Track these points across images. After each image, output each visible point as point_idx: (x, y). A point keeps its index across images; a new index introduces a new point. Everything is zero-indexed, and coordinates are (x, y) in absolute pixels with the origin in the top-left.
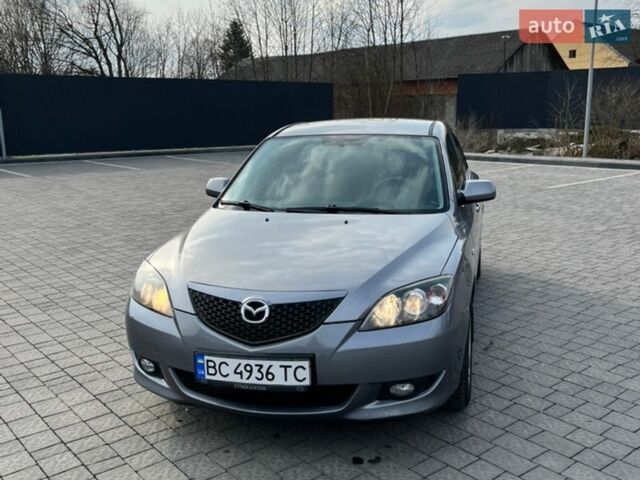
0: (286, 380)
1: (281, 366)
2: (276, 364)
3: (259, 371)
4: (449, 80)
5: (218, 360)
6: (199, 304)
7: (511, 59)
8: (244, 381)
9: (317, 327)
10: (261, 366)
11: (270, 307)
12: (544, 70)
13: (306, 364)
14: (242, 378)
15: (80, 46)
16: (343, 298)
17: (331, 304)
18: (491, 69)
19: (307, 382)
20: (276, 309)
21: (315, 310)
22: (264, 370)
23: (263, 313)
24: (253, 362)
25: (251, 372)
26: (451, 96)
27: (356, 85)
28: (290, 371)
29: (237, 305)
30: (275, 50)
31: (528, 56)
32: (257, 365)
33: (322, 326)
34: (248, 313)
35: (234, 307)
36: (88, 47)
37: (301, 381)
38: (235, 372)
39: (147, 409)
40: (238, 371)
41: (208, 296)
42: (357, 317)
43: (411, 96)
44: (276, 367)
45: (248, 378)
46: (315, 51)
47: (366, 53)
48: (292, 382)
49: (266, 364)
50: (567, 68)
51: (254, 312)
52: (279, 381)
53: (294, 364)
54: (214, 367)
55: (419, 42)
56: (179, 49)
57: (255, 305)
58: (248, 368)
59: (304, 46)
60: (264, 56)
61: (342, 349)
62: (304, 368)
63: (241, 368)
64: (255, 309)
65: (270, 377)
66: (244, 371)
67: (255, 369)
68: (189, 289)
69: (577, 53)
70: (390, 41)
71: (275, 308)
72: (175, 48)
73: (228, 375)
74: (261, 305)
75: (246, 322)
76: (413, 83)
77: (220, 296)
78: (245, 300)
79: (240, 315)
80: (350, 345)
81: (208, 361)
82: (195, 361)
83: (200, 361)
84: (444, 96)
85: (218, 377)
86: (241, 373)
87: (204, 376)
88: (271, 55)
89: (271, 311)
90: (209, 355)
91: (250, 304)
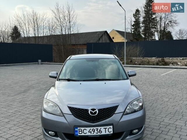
0: (106, 132)
1: (104, 128)
2: (102, 128)
3: (97, 131)
4: (84, 44)
5: (83, 129)
6: (73, 111)
7: (99, 39)
8: (92, 134)
9: (113, 115)
11: (98, 110)
12: (108, 42)
13: (111, 127)
16: (118, 105)
17: (116, 108)
18: (95, 42)
19: (112, 132)
21: (111, 110)
22: (99, 130)
23: (96, 112)
24: (95, 128)
25: (94, 131)
26: (85, 48)
27: (58, 45)
28: (107, 130)
29: (87, 110)
30: (32, 34)
31: (104, 38)
33: (114, 115)
34: (91, 112)
35: (86, 111)
37: (110, 132)
40: (90, 131)
42: (123, 111)
43: (74, 49)
46: (44, 35)
47: (61, 36)
49: (99, 128)
50: (113, 42)
51: (93, 112)
52: (103, 133)
53: (108, 127)
54: (81, 131)
55: (76, 34)
57: (93, 110)
59: (41, 34)
60: (28, 36)
61: (121, 121)
62: (111, 128)
64: (93, 111)
65: (101, 132)
66: (92, 131)
68: (68, 107)
69: (114, 38)
70: (67, 33)
71: (99, 110)
73: (86, 133)
74: (95, 110)
75: (91, 115)
76: (74, 45)
77: (80, 108)
78: (90, 109)
79: (88, 113)
80: (123, 120)
81: (79, 129)
82: (74, 130)
83: (76, 130)
84: (83, 48)
85: (83, 134)
87: (78, 134)
88: (30, 36)
89: (98, 111)
90: (80, 127)
91: (91, 110)
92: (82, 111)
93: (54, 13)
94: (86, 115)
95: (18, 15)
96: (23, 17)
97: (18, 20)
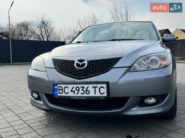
0: (95, 94)
1: (93, 87)
3: (83, 90)
5: (63, 86)
6: (56, 64)
8: (76, 95)
10: (83, 87)
11: (88, 61)
13: (105, 86)
14: (74, 94)
15: (37, 37)
16: (121, 58)
17: (116, 60)
19: (105, 95)
20: (90, 62)
21: (109, 62)
22: (85, 89)
23: (84, 64)
24: (79, 86)
25: (79, 90)
28: (97, 89)
29: (73, 62)
32: (81, 87)
33: (112, 69)
34: (78, 65)
35: (72, 63)
36: (39, 37)
37: (102, 94)
38: (72, 91)
39: (36, 118)
40: (73, 90)
41: (61, 60)
42: (128, 66)
44: (91, 87)
45: (77, 94)
48: (98, 94)
49: (86, 86)
51: (81, 64)
52: (92, 94)
53: (99, 86)
54: (62, 90)
56: (64, 37)
57: (81, 61)
58: (78, 89)
62: (104, 88)
63: (74, 89)
64: (81, 63)
65: (88, 92)
66: (75, 90)
67: (81, 89)
68: (53, 59)
72: (63, 37)
73: (68, 93)
75: (77, 69)
78: (76, 60)
79: (74, 66)
81: (59, 87)
82: (54, 87)
83: (56, 87)
85: (64, 94)
86: (74, 92)
87: (57, 94)
89: (88, 63)
91: (79, 61)
92: (67, 63)
93: (112, 13)
94: (71, 68)
95: (79, 18)
96: (84, 20)
97: (79, 23)
